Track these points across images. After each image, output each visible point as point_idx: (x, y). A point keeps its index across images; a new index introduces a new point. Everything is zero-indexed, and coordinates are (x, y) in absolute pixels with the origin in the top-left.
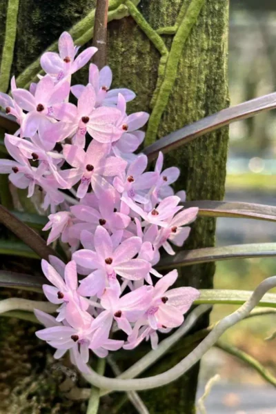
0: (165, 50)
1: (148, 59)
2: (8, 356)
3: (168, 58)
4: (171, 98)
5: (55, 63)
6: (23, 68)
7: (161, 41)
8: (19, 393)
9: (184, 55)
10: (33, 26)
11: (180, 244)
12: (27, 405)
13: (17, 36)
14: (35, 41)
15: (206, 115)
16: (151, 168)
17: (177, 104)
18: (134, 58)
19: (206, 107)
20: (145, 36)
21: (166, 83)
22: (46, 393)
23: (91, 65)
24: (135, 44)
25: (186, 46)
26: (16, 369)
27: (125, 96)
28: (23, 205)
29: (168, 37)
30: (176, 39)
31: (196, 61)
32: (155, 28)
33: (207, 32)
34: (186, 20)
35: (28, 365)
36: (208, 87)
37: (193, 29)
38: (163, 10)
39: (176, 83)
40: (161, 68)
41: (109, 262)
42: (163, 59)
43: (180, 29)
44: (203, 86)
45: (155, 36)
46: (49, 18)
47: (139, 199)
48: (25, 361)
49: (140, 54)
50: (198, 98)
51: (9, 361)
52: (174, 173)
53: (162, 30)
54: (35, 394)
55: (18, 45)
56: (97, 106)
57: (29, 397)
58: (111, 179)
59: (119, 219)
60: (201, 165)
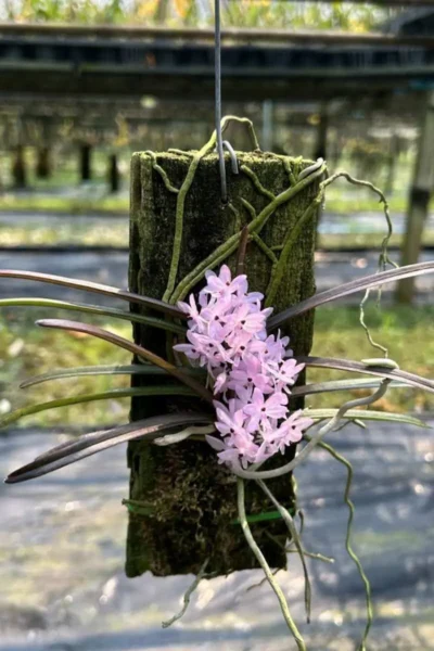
0: (276, 260)
1: (264, 265)
2: (171, 458)
3: (277, 264)
4: (279, 289)
5: (218, 284)
6: (184, 276)
7: (273, 255)
8: (181, 481)
9: (287, 262)
10: (191, 250)
11: (292, 382)
12: (189, 489)
13: (181, 256)
14: (192, 259)
15: (301, 299)
16: (275, 340)
17: (282, 292)
18: (255, 266)
19: (301, 293)
20: (262, 252)
21: (276, 280)
22: (203, 481)
23: (224, 266)
24: (256, 257)
25: (289, 257)
26: (176, 465)
27: (258, 297)
28: (182, 362)
29: (278, 252)
30: (283, 253)
31: (294, 266)
32: (269, 247)
33: (302, 247)
34: (290, 241)
35: (184, 462)
36: (303, 280)
37: (294, 246)
38: (274, 235)
39: (282, 279)
40: (273, 271)
41: (263, 410)
42: (274, 266)
43: (285, 247)
44: (299, 280)
45: (270, 252)
46: (201, 244)
47: (271, 362)
48: (181, 459)
49: (259, 263)
50: (296, 287)
51: (171, 461)
52: (287, 340)
53: (274, 248)
54: (196, 482)
55: (181, 263)
56: (249, 313)
57: (191, 484)
58: (256, 354)
59: (261, 378)
60: (297, 329)
